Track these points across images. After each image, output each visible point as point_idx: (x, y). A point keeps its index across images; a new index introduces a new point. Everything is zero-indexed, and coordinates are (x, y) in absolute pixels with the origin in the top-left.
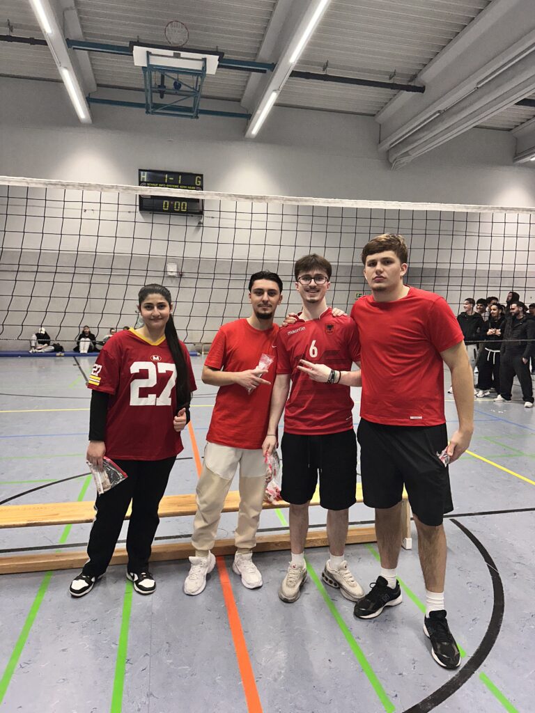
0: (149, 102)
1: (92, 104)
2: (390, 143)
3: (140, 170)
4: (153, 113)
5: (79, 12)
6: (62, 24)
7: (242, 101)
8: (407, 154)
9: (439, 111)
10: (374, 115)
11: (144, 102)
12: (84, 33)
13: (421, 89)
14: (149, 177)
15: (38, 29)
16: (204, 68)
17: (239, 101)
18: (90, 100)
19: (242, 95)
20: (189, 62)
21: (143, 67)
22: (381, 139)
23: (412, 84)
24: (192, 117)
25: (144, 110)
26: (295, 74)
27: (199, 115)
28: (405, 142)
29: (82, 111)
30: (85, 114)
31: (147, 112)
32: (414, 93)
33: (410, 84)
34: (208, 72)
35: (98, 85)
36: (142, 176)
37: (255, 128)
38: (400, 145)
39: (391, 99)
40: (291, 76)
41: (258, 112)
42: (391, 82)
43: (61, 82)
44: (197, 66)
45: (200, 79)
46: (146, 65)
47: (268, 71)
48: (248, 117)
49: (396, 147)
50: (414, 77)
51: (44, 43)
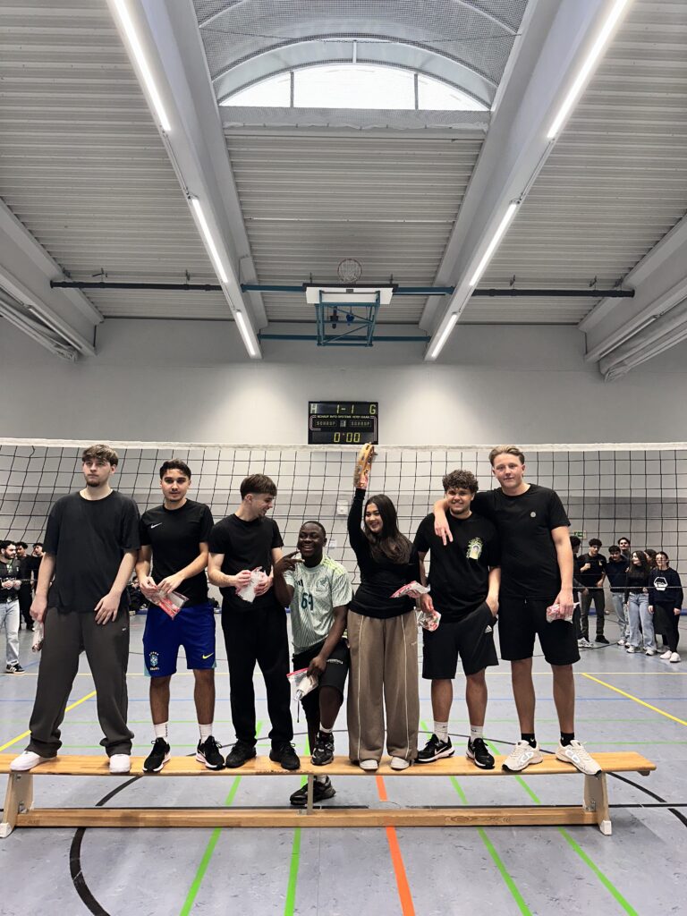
0: (321, 334)
1: (263, 340)
2: (599, 353)
3: (310, 403)
4: (325, 344)
5: (254, 257)
6: (238, 270)
7: (420, 324)
8: (621, 364)
9: (654, 316)
10: (577, 324)
11: (316, 334)
12: (258, 276)
13: (631, 294)
14: (319, 408)
15: (214, 275)
16: (378, 300)
17: (417, 323)
18: (260, 337)
19: (420, 318)
20: (363, 296)
21: (315, 304)
22: (588, 349)
23: (618, 289)
24: (365, 345)
25: (316, 342)
26: (477, 293)
27: (373, 343)
28: (617, 351)
29: (252, 348)
30: (255, 350)
31: (319, 344)
32: (621, 298)
33: (615, 289)
34: (382, 303)
35: (270, 321)
36: (312, 409)
37: (435, 350)
38: (613, 354)
39: (595, 306)
40: (474, 294)
41: (438, 335)
42: (592, 289)
43: (234, 320)
44: (371, 299)
45: (373, 311)
46: (318, 302)
47: (447, 295)
48: (427, 339)
49: (608, 357)
50: (619, 282)
51: (219, 288)
